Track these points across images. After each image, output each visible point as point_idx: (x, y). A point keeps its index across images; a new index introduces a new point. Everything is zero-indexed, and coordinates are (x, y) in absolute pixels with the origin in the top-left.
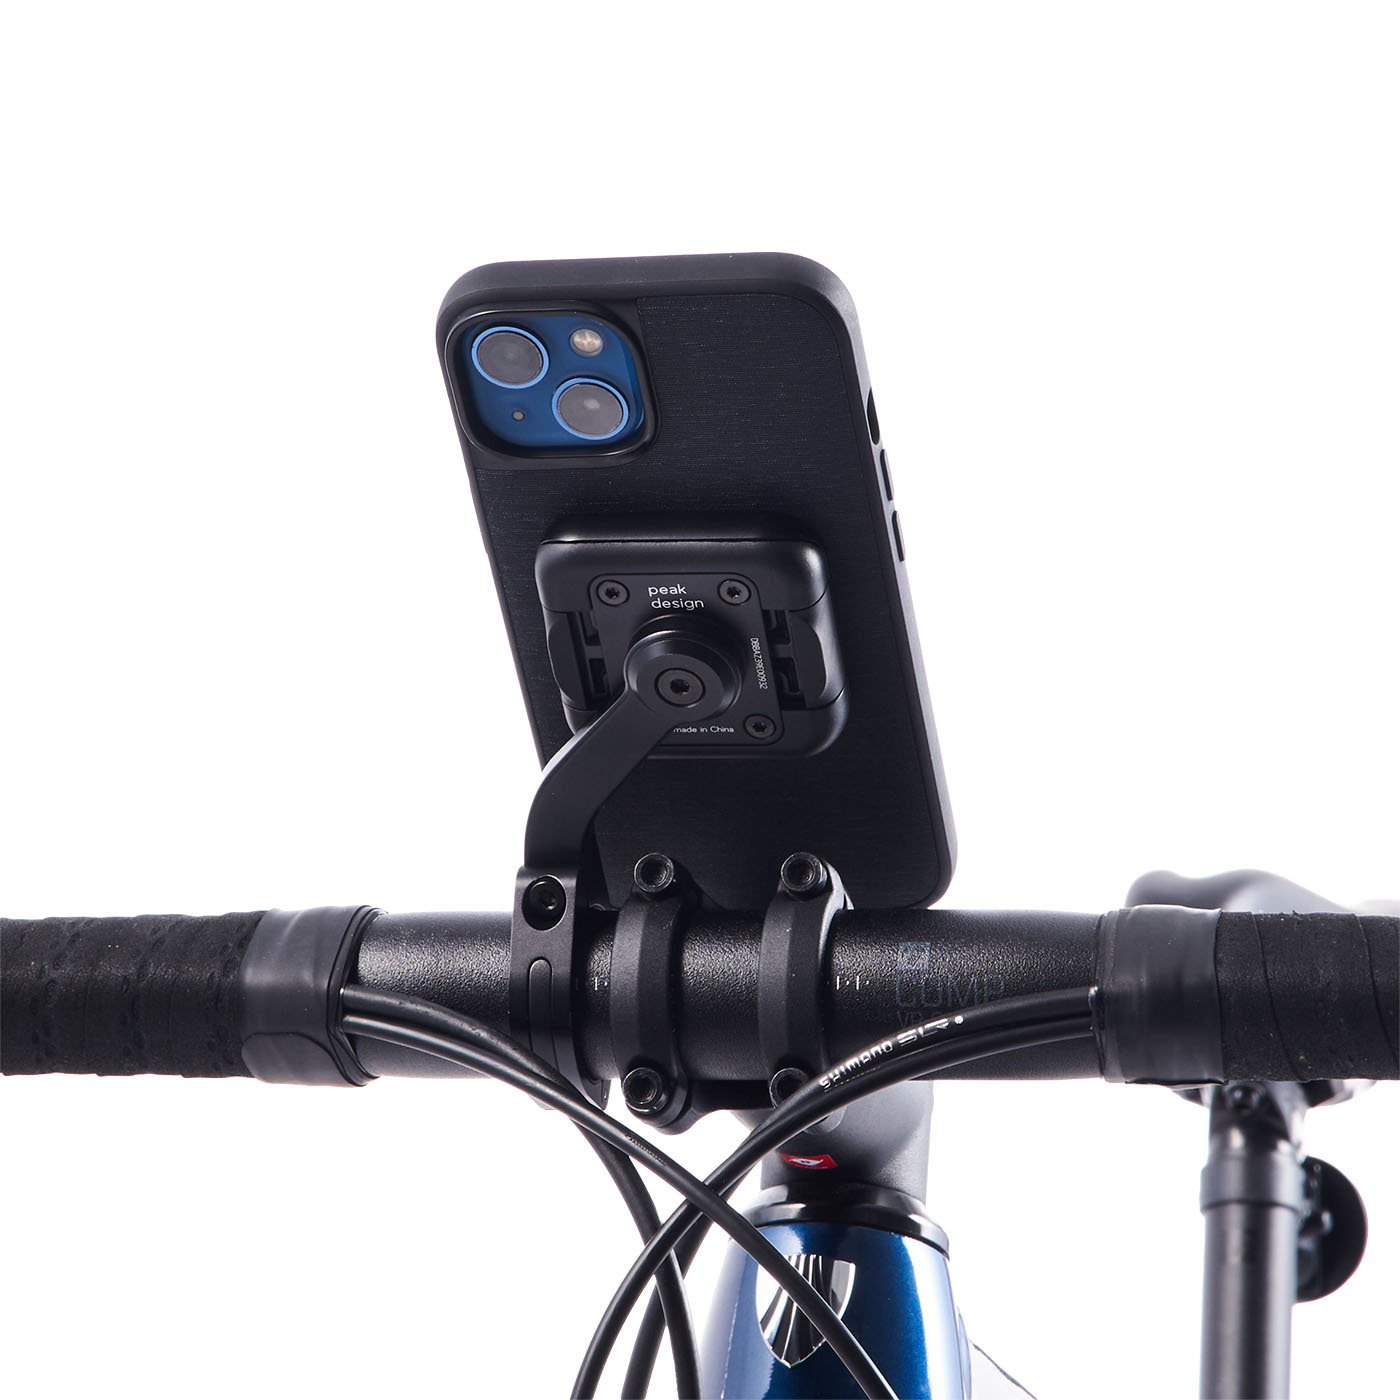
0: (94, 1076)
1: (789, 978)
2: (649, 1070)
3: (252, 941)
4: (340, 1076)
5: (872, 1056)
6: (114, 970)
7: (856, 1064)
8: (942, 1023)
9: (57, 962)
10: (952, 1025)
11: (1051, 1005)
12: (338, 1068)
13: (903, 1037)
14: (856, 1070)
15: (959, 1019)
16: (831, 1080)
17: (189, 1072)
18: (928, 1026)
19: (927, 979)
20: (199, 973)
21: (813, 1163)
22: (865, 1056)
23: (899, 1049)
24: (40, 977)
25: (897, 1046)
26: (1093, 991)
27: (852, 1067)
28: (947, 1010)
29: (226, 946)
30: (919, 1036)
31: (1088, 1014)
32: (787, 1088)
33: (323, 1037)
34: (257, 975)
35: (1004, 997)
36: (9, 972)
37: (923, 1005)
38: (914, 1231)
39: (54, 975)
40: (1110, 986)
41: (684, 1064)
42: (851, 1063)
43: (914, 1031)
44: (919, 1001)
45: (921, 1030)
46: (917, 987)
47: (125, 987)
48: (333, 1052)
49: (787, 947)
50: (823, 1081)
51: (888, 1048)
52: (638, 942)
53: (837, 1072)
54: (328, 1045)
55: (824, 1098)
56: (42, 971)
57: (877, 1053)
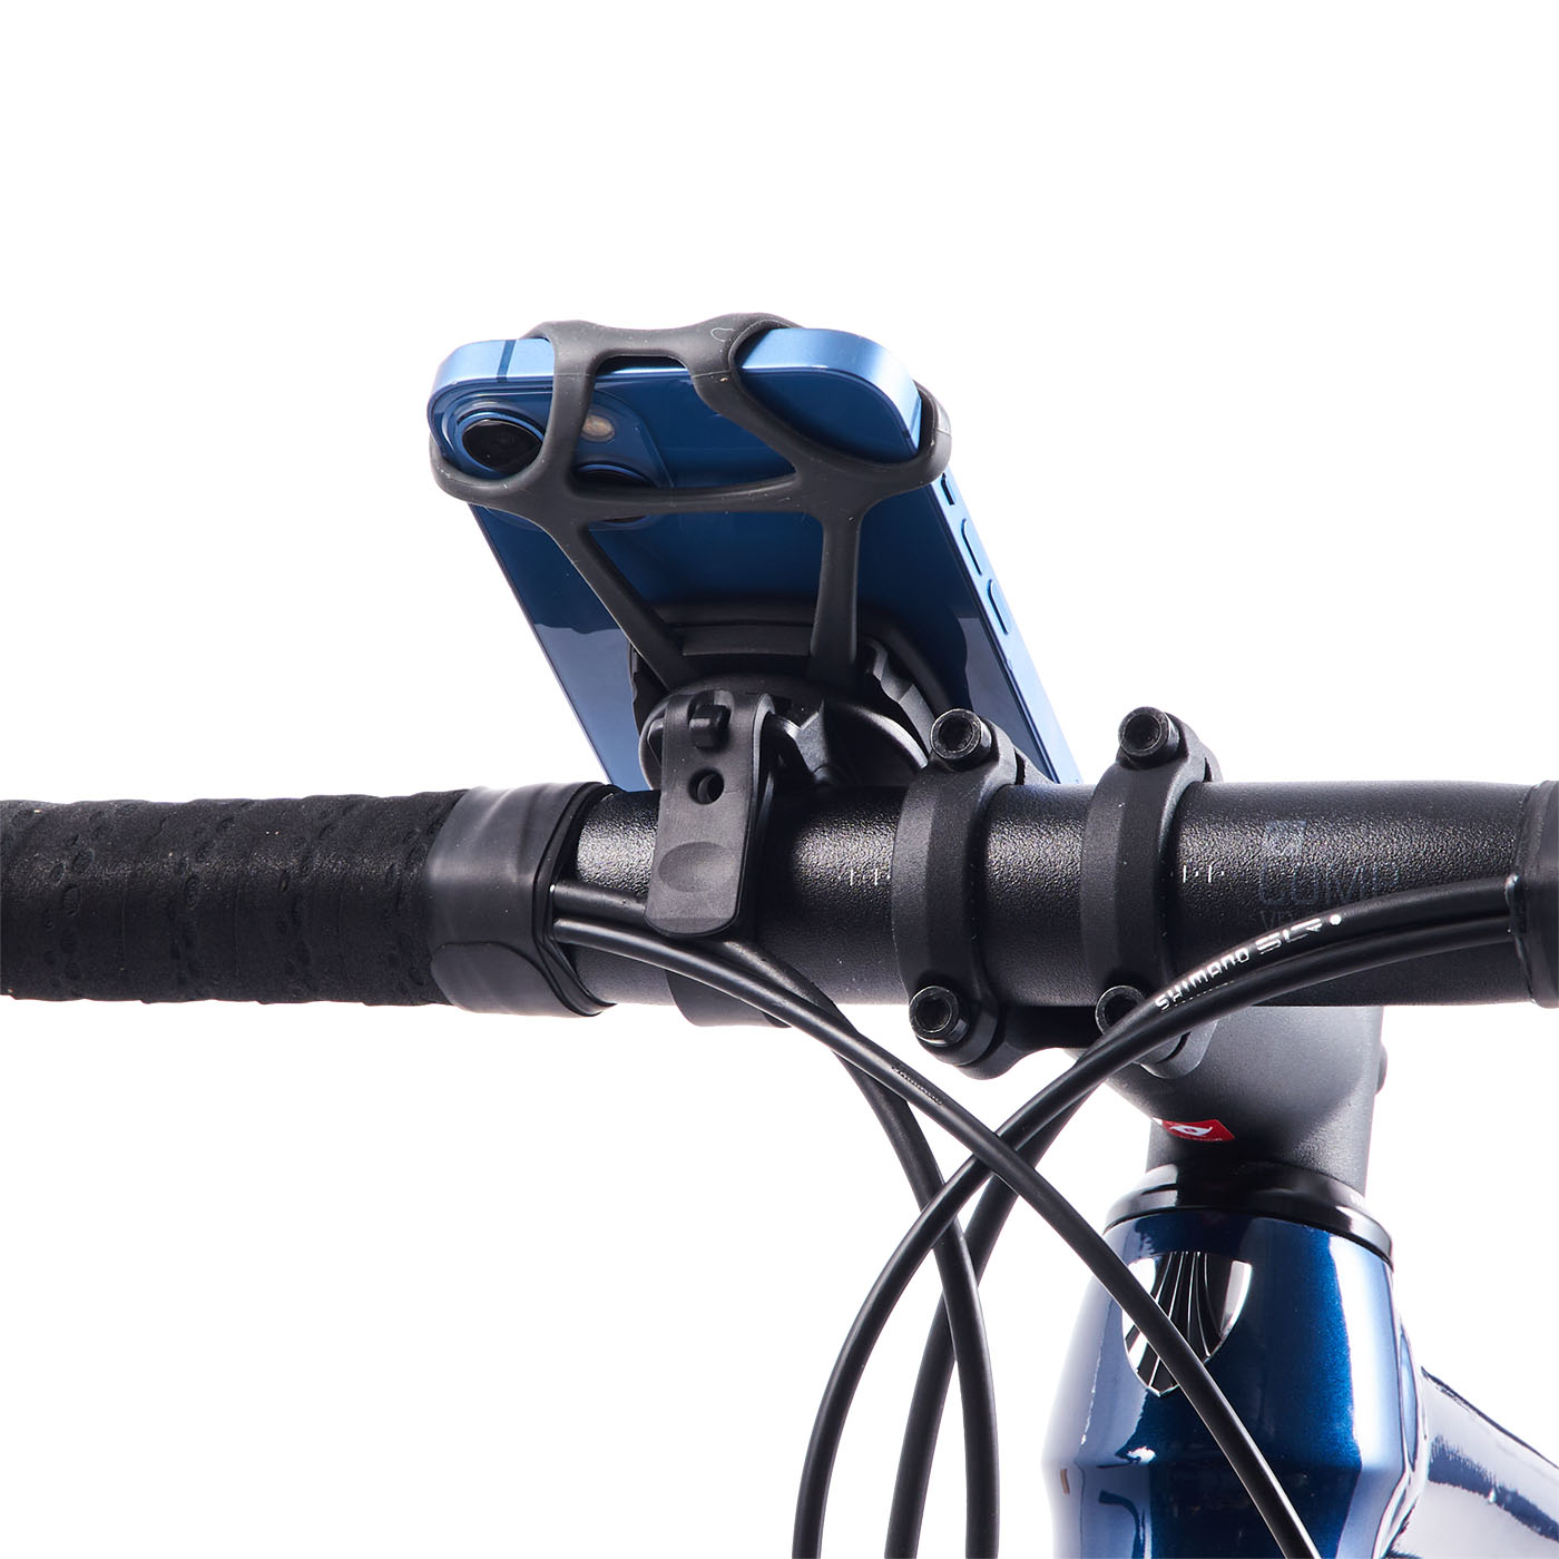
0: (254, 1005)
1: (1120, 867)
2: (942, 989)
3: (445, 825)
4: (557, 1001)
5: (1223, 968)
6: (271, 863)
7: (1203, 979)
8: (1314, 924)
9: (201, 852)
10: (1327, 927)
11: (1454, 900)
12: (554, 990)
13: (1266, 942)
14: (1203, 986)
15: (1336, 919)
16: (1170, 1000)
17: (372, 1000)
18: (1296, 928)
19: (1300, 868)
20: (374, 866)
21: (1201, 1131)
22: (1214, 967)
23: (1258, 960)
24: (178, 872)
25: (1255, 955)
26: (1511, 881)
27: (1197, 982)
28: (1321, 908)
29: (412, 832)
30: (1284, 941)
31: (1504, 912)
32: (1118, 1009)
33: (530, 948)
34: (448, 868)
35: (1397, 891)
36: (140, 865)
37: (1293, 902)
38: (1341, 1227)
39: (196, 869)
40: (1533, 875)
41: (992, 983)
42: (1196, 976)
43: (1277, 934)
44: (1288, 897)
45: (1286, 934)
46: (1285, 879)
47: (284, 885)
48: (543, 966)
49: (1118, 826)
50: (1160, 1001)
51: (1244, 957)
52: (929, 823)
53: (1177, 988)
54: (537, 959)
55: (1157, 1021)
56: (182, 864)
57: (1229, 964)
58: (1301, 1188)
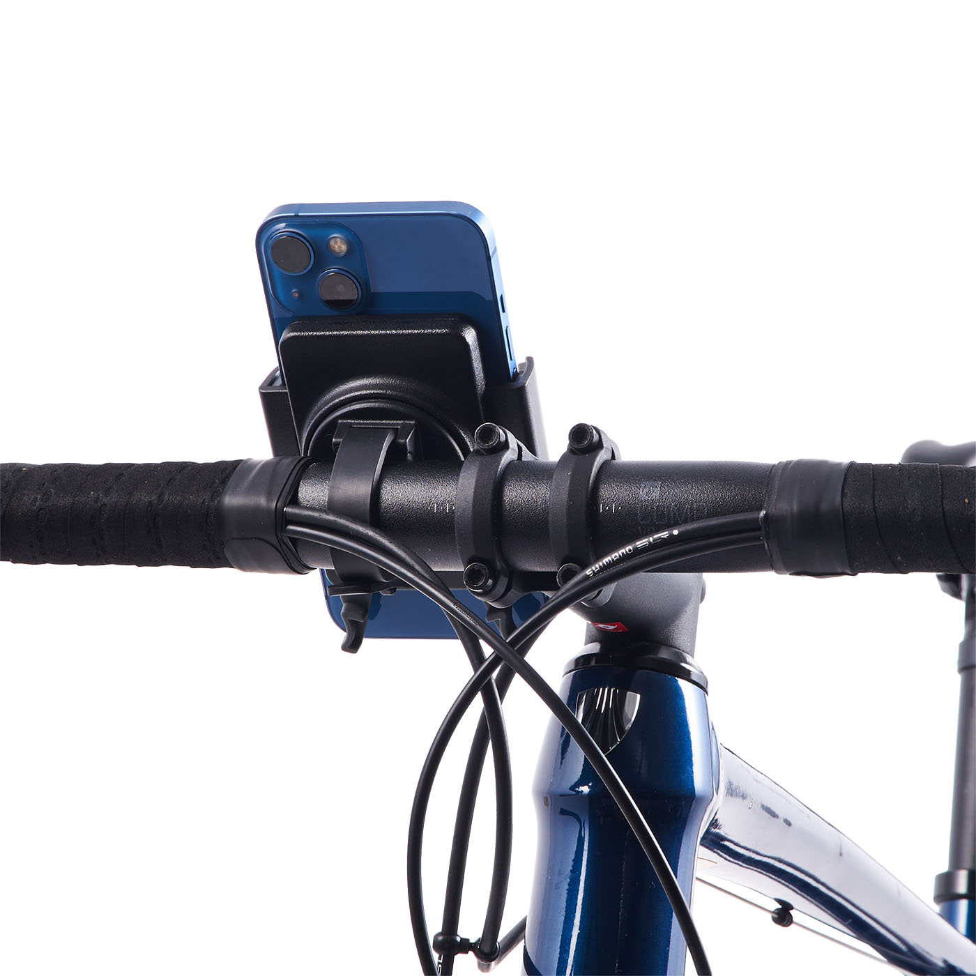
0: (134, 567)
1: (569, 505)
2: (481, 564)
3: (231, 479)
4: (287, 567)
5: (620, 556)
6: (143, 497)
7: (610, 561)
8: (665, 534)
9: (107, 492)
10: (671, 536)
11: (735, 523)
12: (285, 561)
13: (640, 543)
14: (610, 565)
15: (676, 532)
16: (594, 571)
17: (194, 565)
18: (655, 536)
19: (658, 506)
20: (196, 499)
21: (611, 627)
22: (615, 555)
23: (637, 552)
24: (96, 502)
25: (636, 549)
26: (763, 513)
27: (607, 563)
28: (669, 526)
29: (215, 482)
30: (650, 542)
31: (759, 529)
32: (568, 575)
33: (275, 542)
34: (232, 500)
35: (706, 518)
36: (77, 499)
37: (655, 523)
39: (105, 501)
40: (773, 511)
41: (505, 560)
42: (606, 560)
43: (647, 540)
44: (652, 520)
45: (651, 539)
46: (651, 511)
47: (149, 508)
48: (282, 552)
49: (568, 484)
50: (588, 572)
51: (630, 550)
52: (474, 481)
53: (597, 566)
54: (280, 549)
55: (587, 583)
56: (98, 498)
57: (623, 554)
58: (664, 654)
